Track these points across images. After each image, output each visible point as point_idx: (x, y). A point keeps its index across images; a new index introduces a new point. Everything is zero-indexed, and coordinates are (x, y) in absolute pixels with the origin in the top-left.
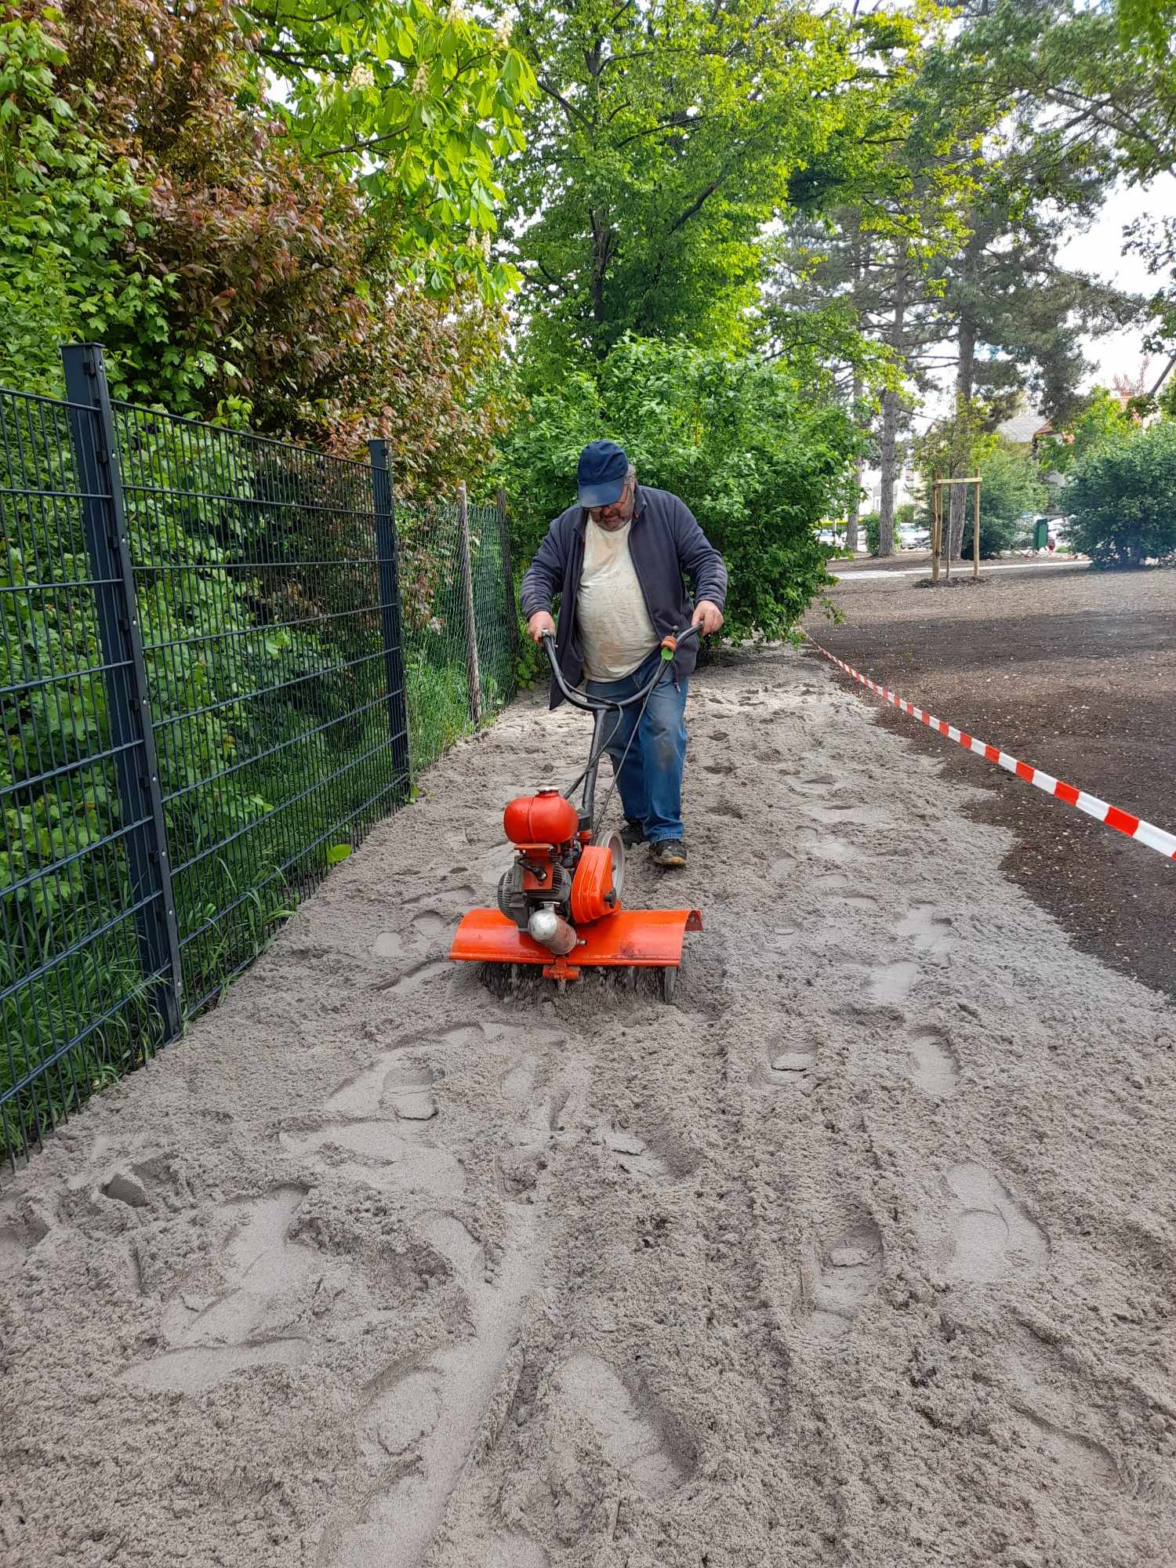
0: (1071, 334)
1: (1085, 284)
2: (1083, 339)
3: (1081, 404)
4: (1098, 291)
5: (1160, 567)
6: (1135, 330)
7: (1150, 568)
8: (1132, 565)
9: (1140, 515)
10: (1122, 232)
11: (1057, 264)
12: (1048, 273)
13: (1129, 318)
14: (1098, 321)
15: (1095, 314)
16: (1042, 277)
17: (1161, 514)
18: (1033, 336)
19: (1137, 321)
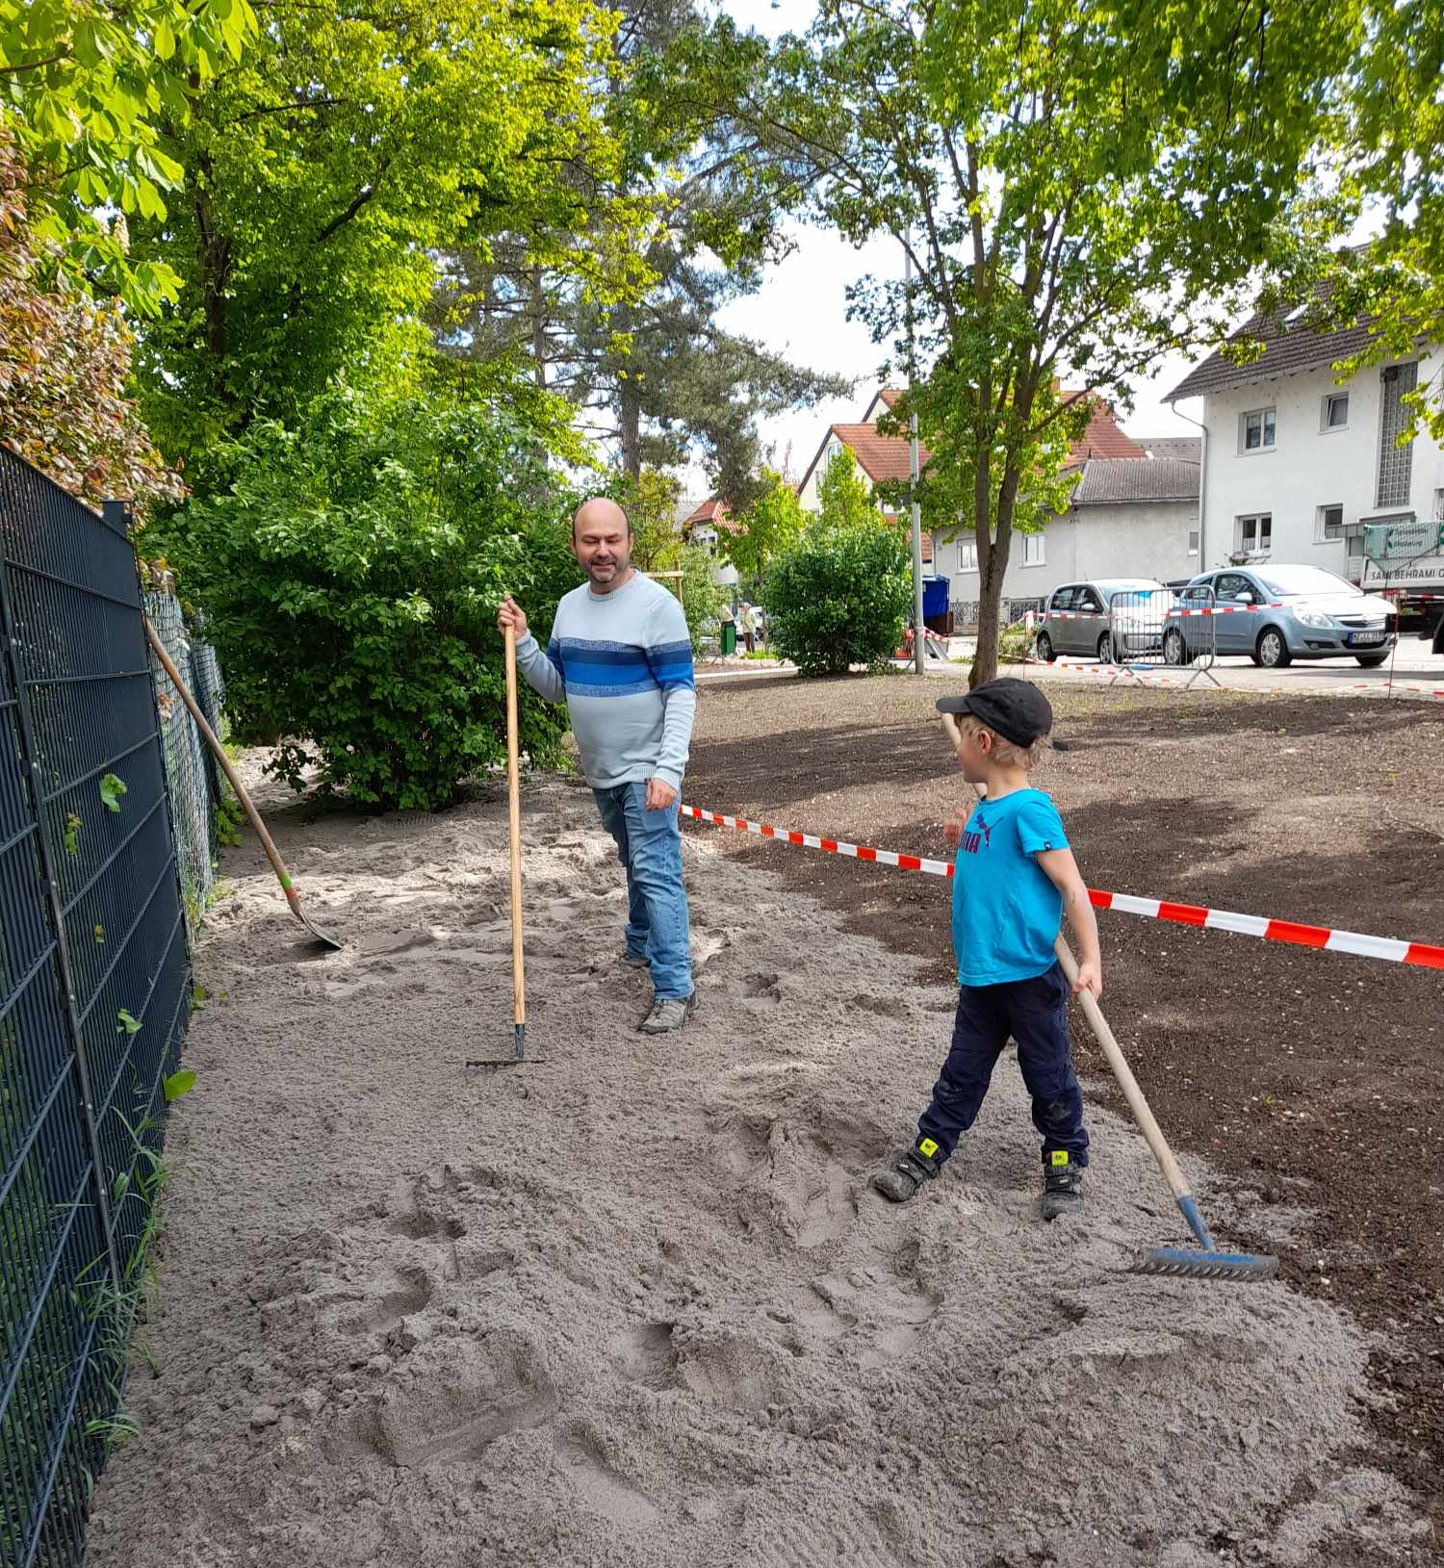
0: (744, 411)
1: (751, 353)
2: (758, 417)
3: (761, 490)
4: (766, 362)
5: (870, 673)
6: (805, 408)
7: (860, 675)
8: (839, 672)
9: (847, 616)
10: (844, 293)
11: (719, 327)
12: (710, 337)
13: (799, 395)
14: (767, 396)
15: (764, 387)
16: (704, 339)
17: (867, 615)
18: (707, 410)
19: (808, 399)
